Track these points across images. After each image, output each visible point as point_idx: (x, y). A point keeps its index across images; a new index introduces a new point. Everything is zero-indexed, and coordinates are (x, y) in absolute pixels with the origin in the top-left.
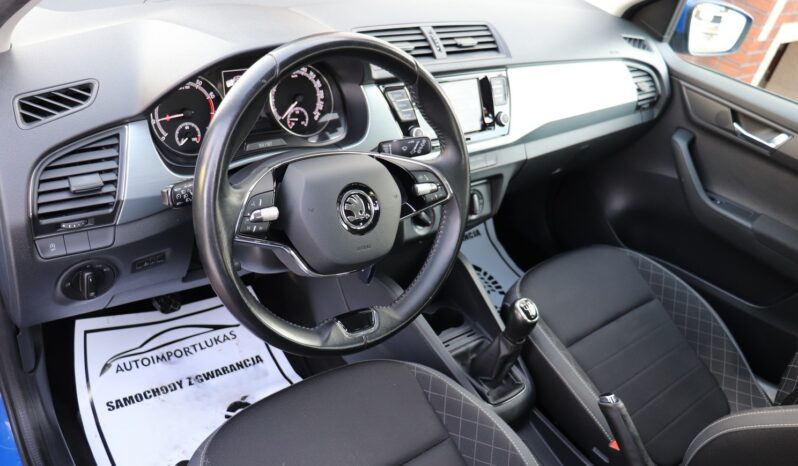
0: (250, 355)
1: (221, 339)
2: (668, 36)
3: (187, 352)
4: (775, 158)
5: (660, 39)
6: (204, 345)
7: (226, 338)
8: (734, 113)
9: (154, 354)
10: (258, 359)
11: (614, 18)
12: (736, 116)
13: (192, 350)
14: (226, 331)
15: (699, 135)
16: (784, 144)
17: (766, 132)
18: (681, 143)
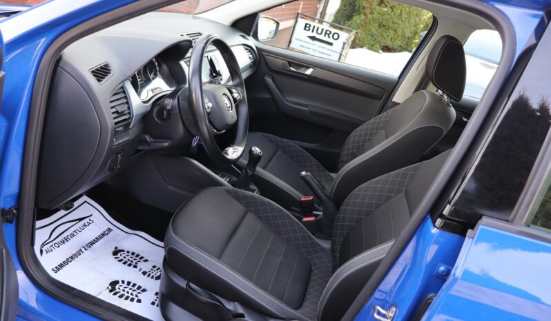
0: (105, 228)
1: (87, 224)
2: (252, 34)
3: (73, 235)
4: (310, 79)
5: (249, 35)
6: (80, 230)
7: (89, 224)
8: (289, 62)
9: (58, 240)
10: (110, 230)
11: (228, 26)
12: (290, 64)
13: (75, 233)
14: (87, 220)
15: (275, 75)
16: (313, 72)
17: (303, 69)
18: (269, 80)
